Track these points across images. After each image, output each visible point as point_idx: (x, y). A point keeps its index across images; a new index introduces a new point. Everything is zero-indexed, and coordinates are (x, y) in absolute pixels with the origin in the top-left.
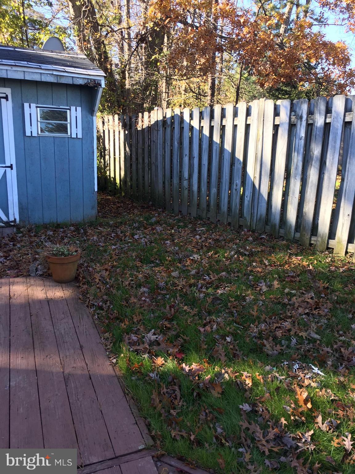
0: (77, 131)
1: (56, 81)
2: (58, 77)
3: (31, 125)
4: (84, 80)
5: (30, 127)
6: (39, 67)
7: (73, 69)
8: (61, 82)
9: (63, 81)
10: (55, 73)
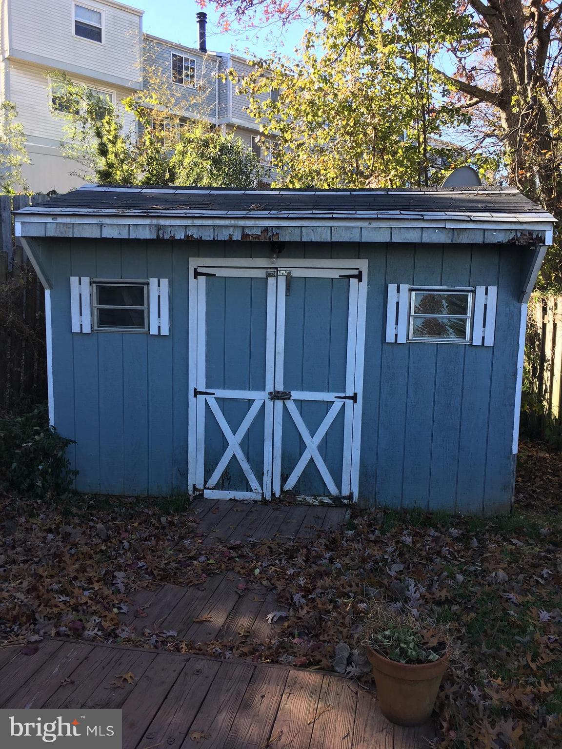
0: (484, 332)
1: (449, 241)
2: (455, 233)
3: (397, 324)
4: (509, 233)
5: (395, 326)
6: (419, 217)
7: (488, 214)
8: (459, 241)
9: (464, 239)
10: (449, 225)
